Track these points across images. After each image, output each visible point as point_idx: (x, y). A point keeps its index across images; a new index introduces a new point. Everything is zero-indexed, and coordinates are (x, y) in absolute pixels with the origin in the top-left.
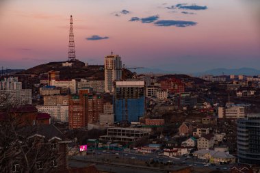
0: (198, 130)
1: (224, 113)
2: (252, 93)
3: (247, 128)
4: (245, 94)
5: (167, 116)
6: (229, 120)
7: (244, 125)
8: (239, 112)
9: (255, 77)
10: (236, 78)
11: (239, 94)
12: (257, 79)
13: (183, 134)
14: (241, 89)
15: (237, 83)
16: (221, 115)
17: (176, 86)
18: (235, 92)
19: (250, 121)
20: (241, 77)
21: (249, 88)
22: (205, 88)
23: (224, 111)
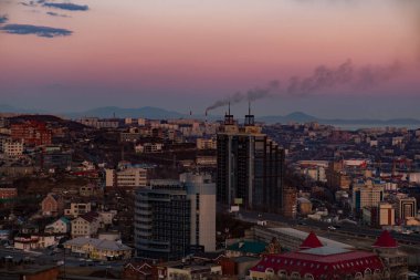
0: (73, 205)
1: (115, 179)
2: (159, 147)
3: (149, 202)
4: (149, 148)
5: (21, 183)
6: (122, 191)
7: (146, 198)
8: (138, 177)
9: (163, 122)
10: (135, 123)
11: (139, 148)
12: (166, 125)
13: (48, 213)
14: (141, 141)
15: (136, 131)
16: (109, 182)
17: (38, 134)
18: (132, 145)
19: (154, 191)
20: (141, 122)
21: (154, 140)
22: (85, 137)
23: (115, 176)
